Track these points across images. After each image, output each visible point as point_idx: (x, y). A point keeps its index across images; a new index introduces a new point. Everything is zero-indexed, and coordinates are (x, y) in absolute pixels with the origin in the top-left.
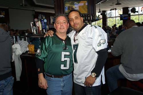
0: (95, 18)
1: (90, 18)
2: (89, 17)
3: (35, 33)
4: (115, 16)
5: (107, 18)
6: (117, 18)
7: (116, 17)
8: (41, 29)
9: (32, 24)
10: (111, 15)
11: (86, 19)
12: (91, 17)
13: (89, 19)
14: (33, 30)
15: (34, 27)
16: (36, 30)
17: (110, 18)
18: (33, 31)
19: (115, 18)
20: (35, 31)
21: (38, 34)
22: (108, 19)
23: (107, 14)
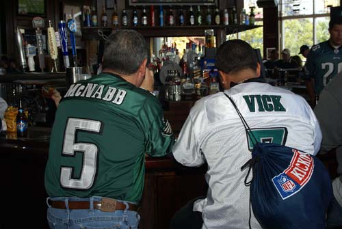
0: (238, 18)
1: (222, 20)
2: (218, 17)
3: (32, 69)
4: (311, 13)
5: (281, 19)
6: (318, 19)
7: (314, 16)
8: (55, 56)
9: (23, 35)
10: (295, 8)
11: (207, 24)
12: (227, 16)
13: (218, 21)
14: (27, 59)
15: (29, 46)
16: (36, 59)
17: (293, 20)
18: (23, 60)
19: (311, 20)
20: (32, 62)
21: (43, 73)
22: (284, 22)
23: (281, 4)
